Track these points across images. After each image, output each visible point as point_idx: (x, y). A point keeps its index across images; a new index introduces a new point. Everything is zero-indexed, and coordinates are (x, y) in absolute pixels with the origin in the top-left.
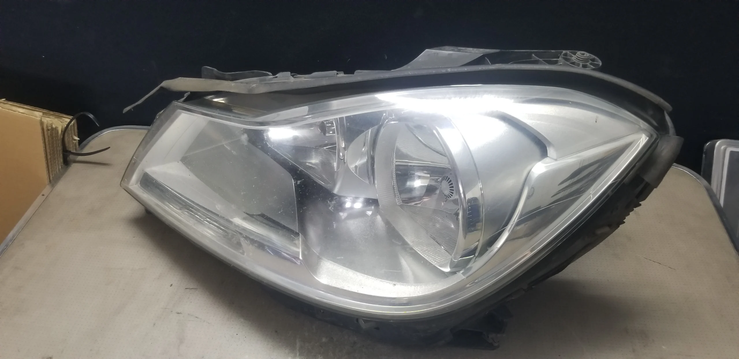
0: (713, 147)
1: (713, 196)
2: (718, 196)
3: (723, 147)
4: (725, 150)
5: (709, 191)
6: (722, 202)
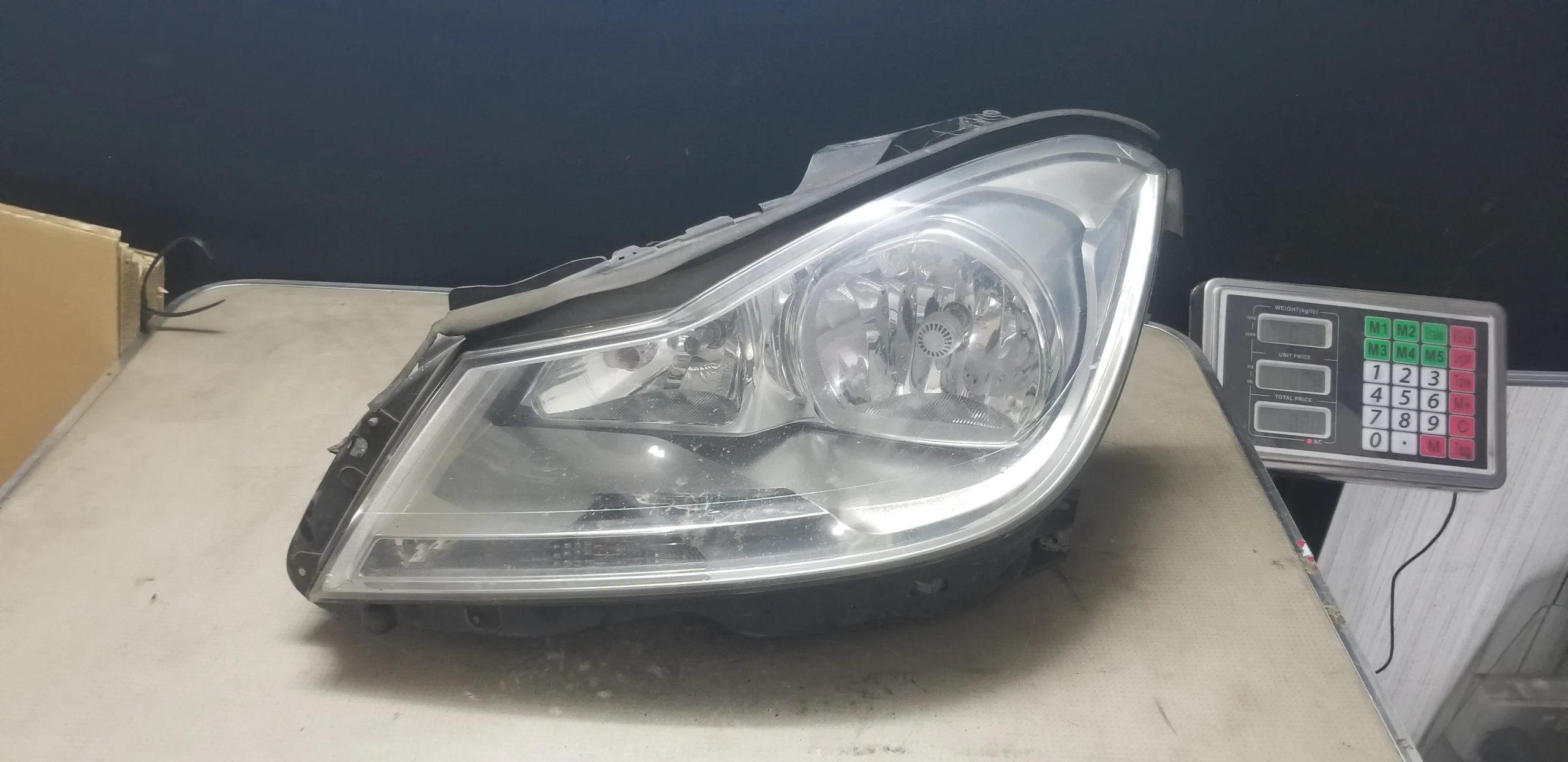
0: (1202, 290)
1: (1207, 370)
2: (1214, 369)
3: (1216, 290)
4: (1220, 293)
5: (1201, 359)
6: (1220, 377)
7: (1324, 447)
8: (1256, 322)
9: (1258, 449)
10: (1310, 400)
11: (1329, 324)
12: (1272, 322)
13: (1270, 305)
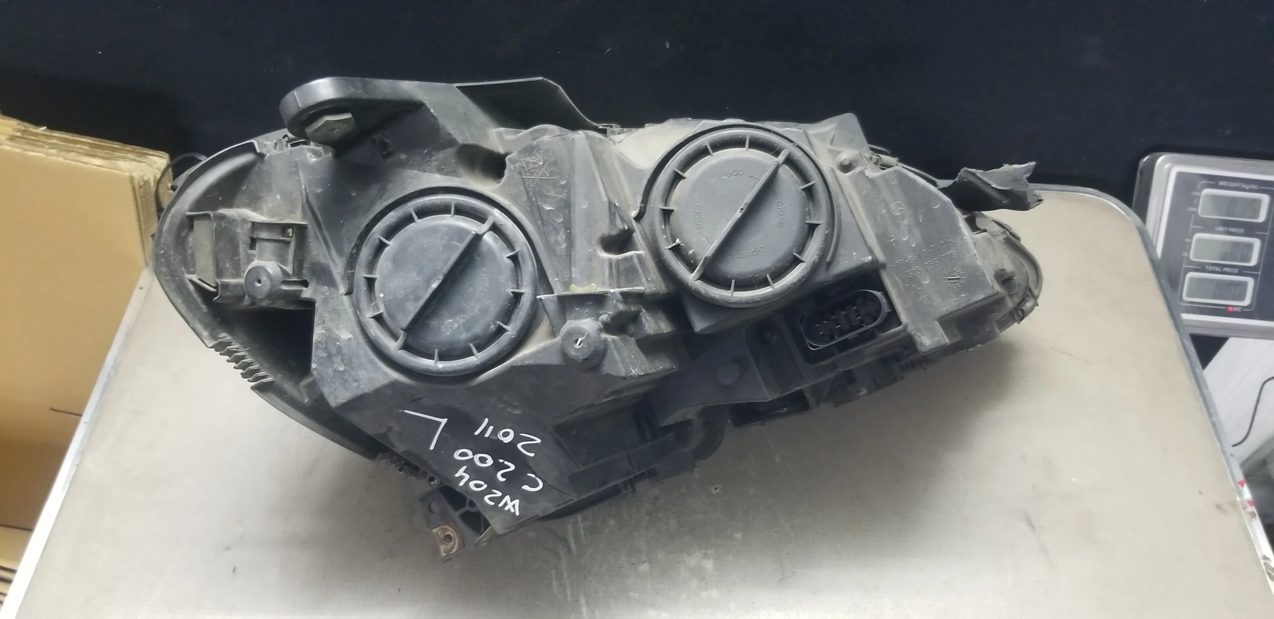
0: (1151, 166)
1: (1147, 243)
2: (1154, 242)
3: (1167, 166)
4: (1170, 169)
5: (1143, 234)
6: (1159, 250)
7: (1244, 313)
8: (1199, 197)
9: (1185, 316)
10: (1236, 271)
11: (1265, 199)
12: (1214, 198)
13: (1214, 181)
